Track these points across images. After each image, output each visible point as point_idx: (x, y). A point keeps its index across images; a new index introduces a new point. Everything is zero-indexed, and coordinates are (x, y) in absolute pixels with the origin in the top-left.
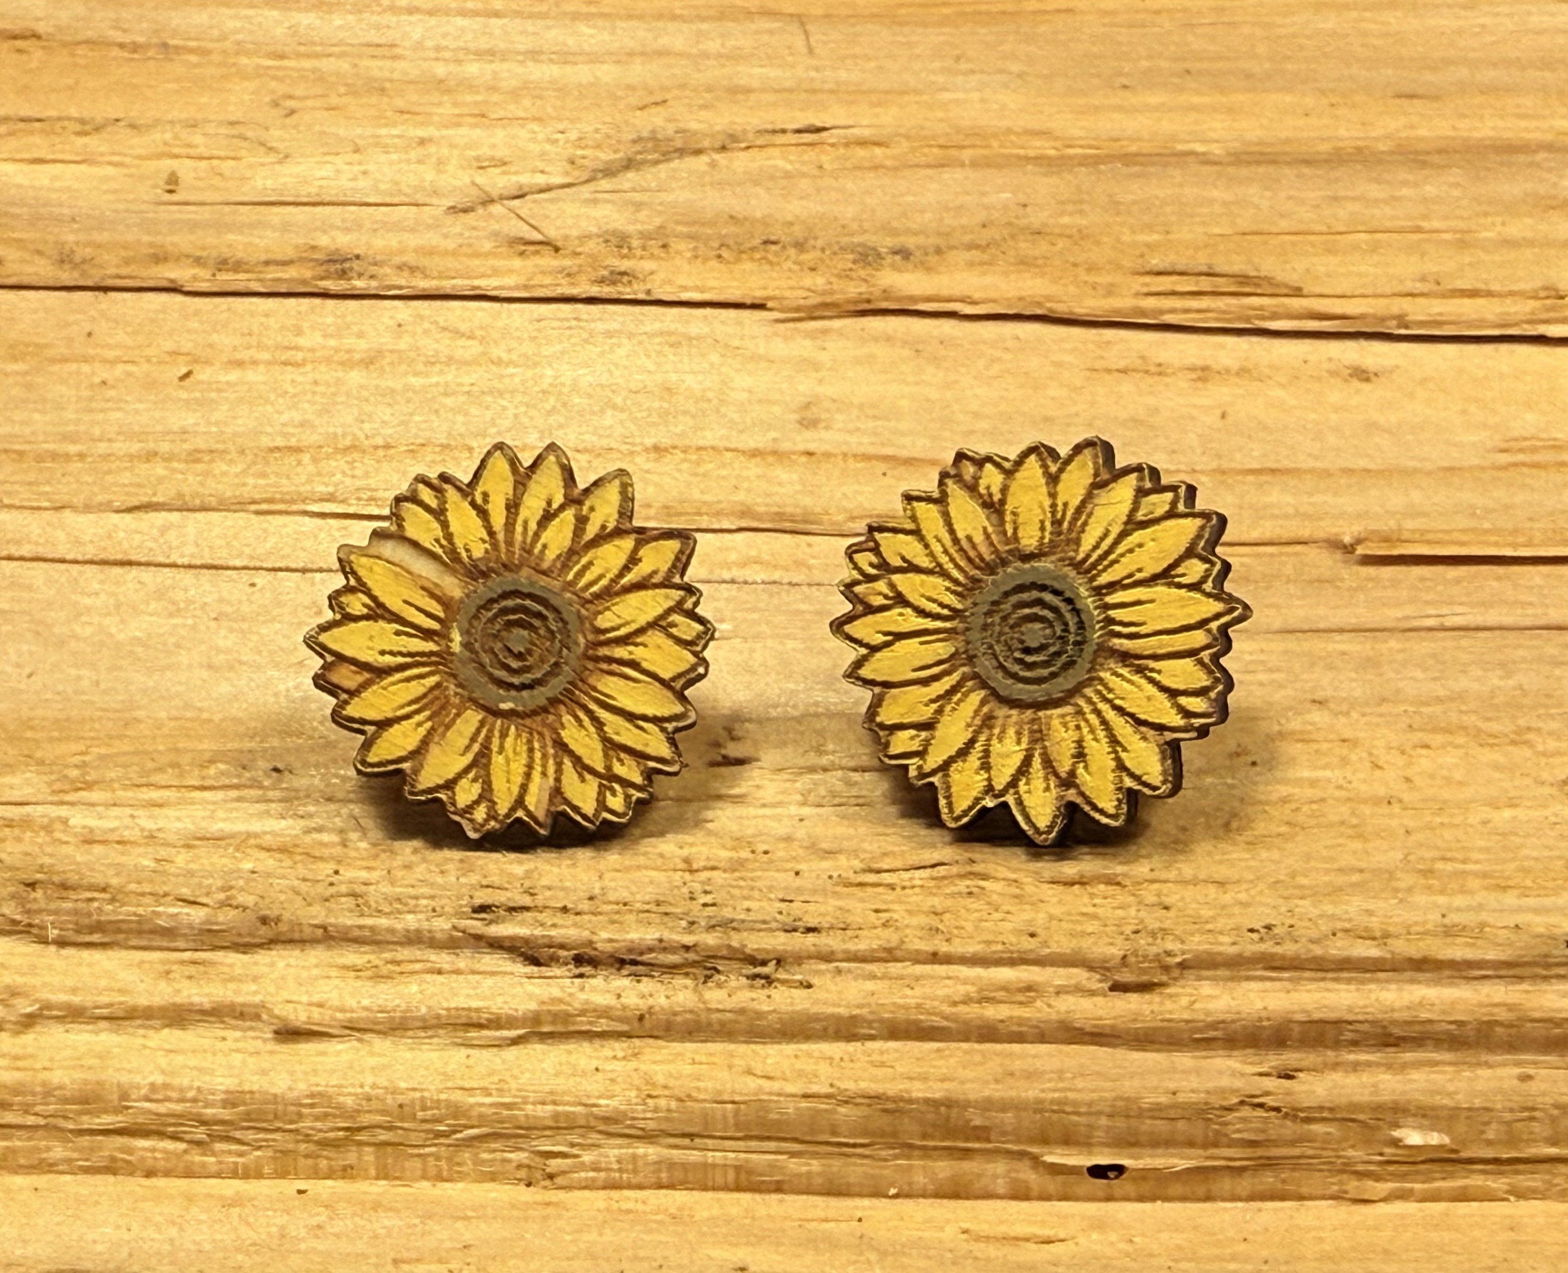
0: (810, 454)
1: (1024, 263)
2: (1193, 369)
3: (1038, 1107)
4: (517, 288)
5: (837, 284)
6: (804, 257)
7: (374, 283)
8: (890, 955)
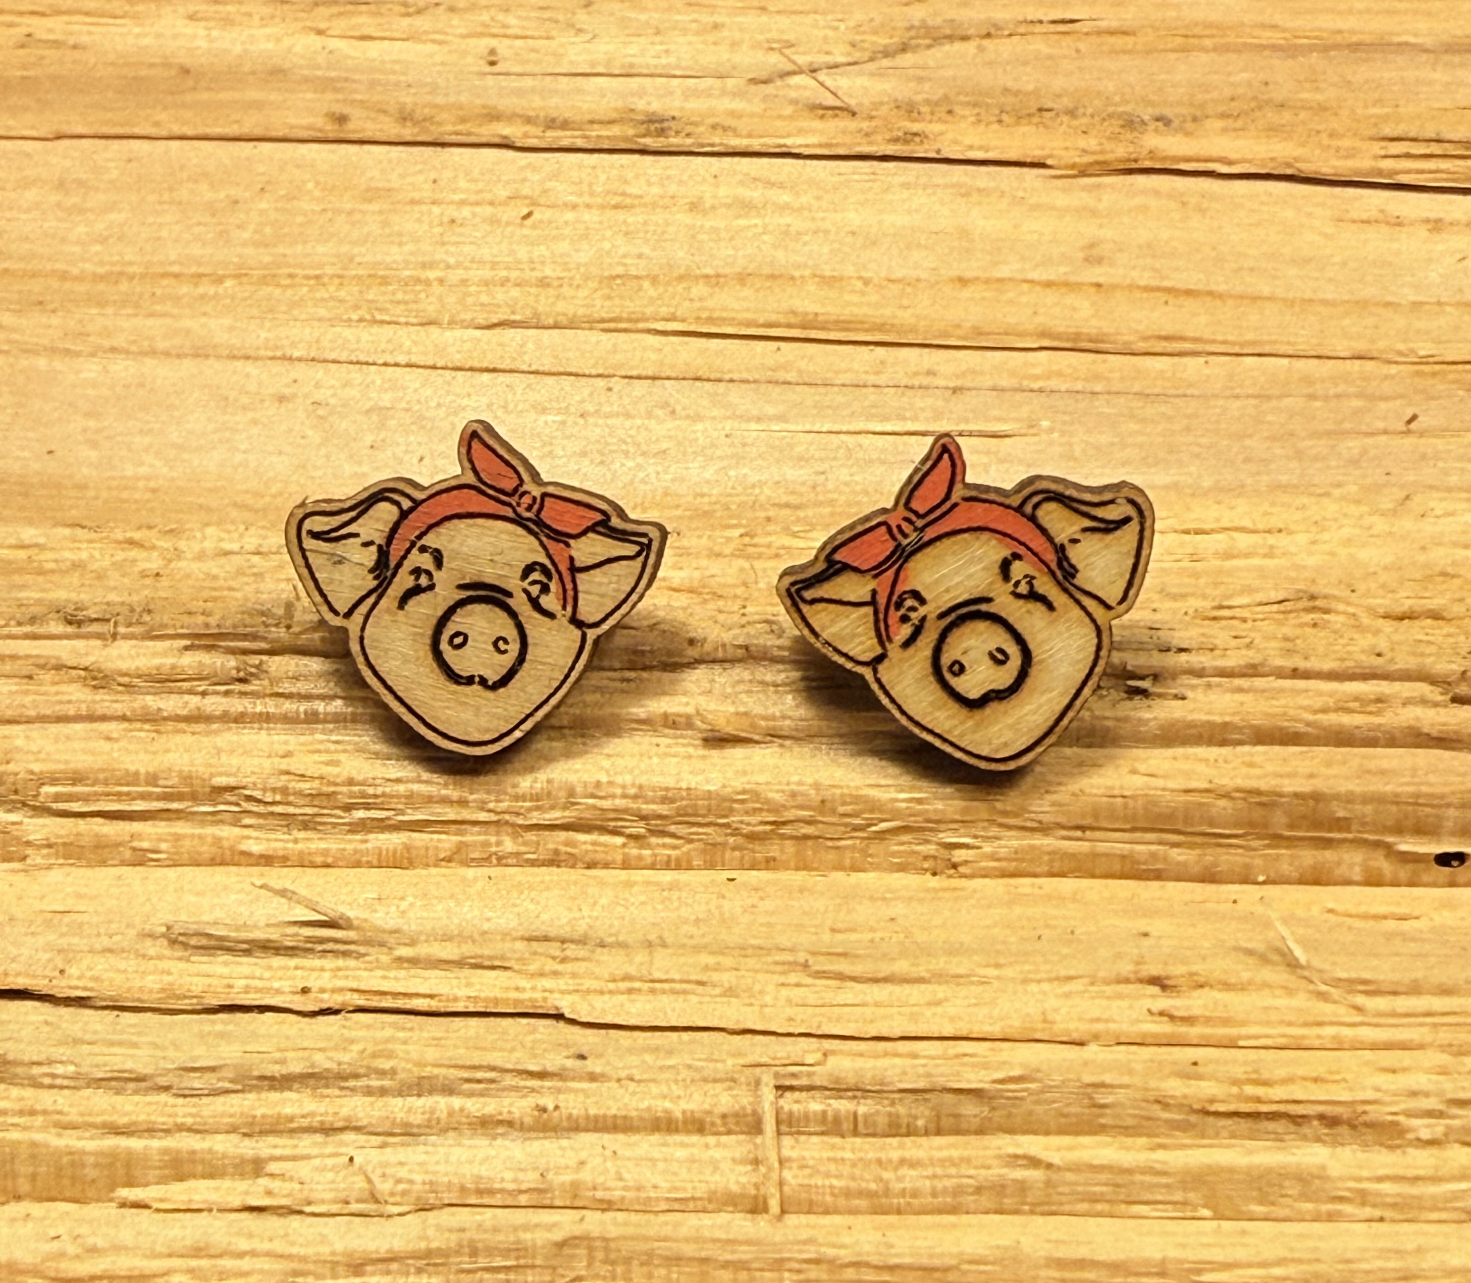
0: (1098, 285)
1: (1273, 130)
2: (1427, 221)
3: (1396, 800)
4: (820, 146)
5: (1108, 146)
6: (1075, 123)
7: (689, 141)
8: (1253, 671)
